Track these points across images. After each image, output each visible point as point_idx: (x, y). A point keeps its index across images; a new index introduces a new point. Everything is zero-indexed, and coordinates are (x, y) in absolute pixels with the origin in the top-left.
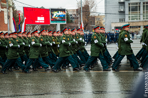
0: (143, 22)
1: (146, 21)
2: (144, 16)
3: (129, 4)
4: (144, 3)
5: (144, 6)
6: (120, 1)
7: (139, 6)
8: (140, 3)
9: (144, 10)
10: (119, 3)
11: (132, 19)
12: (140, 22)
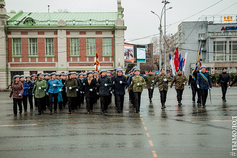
0: (230, 63)
1: (233, 63)
2: (230, 56)
3: (214, 43)
4: (230, 42)
5: (230, 46)
6: (200, 39)
7: (225, 46)
8: (226, 42)
9: (230, 49)
10: (199, 41)
11: (217, 60)
12: (226, 63)
